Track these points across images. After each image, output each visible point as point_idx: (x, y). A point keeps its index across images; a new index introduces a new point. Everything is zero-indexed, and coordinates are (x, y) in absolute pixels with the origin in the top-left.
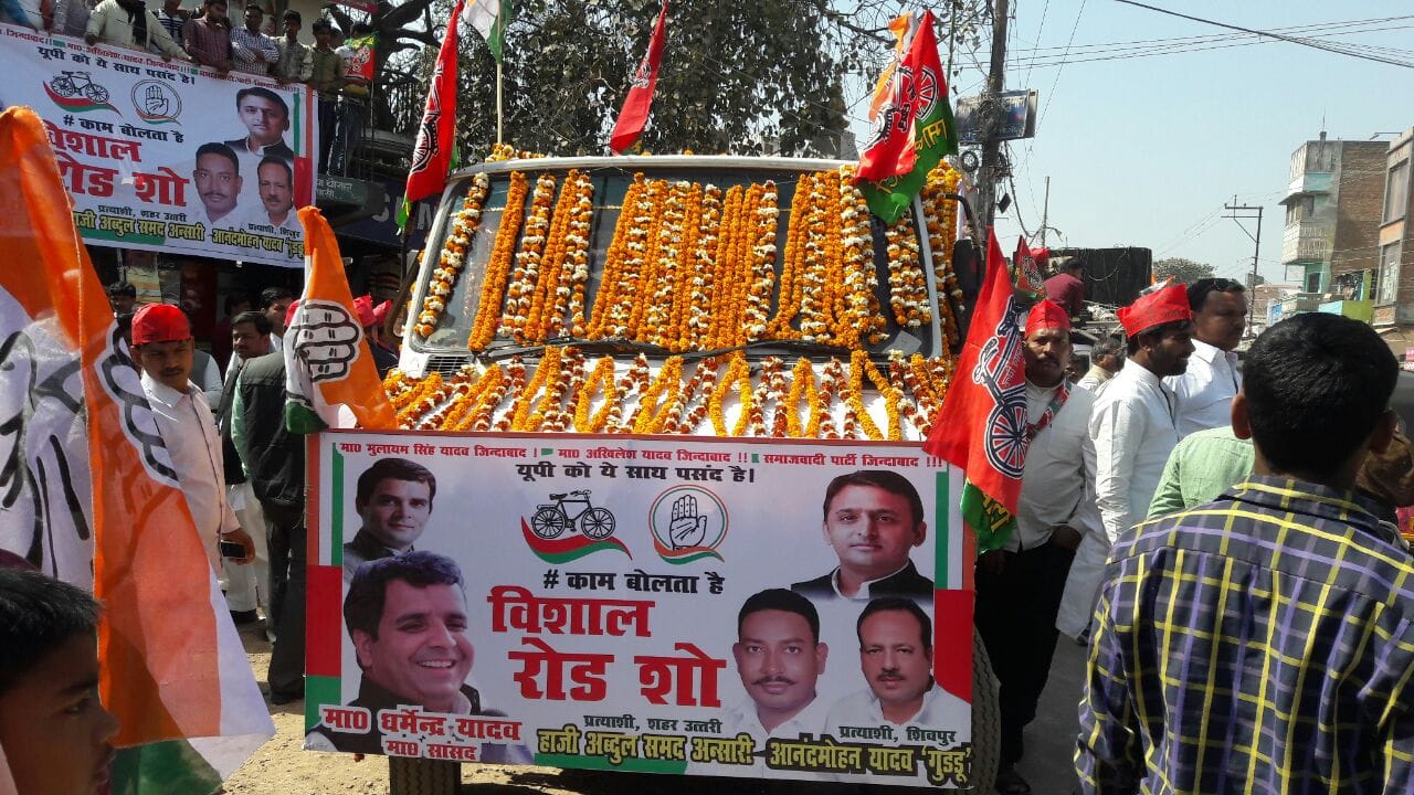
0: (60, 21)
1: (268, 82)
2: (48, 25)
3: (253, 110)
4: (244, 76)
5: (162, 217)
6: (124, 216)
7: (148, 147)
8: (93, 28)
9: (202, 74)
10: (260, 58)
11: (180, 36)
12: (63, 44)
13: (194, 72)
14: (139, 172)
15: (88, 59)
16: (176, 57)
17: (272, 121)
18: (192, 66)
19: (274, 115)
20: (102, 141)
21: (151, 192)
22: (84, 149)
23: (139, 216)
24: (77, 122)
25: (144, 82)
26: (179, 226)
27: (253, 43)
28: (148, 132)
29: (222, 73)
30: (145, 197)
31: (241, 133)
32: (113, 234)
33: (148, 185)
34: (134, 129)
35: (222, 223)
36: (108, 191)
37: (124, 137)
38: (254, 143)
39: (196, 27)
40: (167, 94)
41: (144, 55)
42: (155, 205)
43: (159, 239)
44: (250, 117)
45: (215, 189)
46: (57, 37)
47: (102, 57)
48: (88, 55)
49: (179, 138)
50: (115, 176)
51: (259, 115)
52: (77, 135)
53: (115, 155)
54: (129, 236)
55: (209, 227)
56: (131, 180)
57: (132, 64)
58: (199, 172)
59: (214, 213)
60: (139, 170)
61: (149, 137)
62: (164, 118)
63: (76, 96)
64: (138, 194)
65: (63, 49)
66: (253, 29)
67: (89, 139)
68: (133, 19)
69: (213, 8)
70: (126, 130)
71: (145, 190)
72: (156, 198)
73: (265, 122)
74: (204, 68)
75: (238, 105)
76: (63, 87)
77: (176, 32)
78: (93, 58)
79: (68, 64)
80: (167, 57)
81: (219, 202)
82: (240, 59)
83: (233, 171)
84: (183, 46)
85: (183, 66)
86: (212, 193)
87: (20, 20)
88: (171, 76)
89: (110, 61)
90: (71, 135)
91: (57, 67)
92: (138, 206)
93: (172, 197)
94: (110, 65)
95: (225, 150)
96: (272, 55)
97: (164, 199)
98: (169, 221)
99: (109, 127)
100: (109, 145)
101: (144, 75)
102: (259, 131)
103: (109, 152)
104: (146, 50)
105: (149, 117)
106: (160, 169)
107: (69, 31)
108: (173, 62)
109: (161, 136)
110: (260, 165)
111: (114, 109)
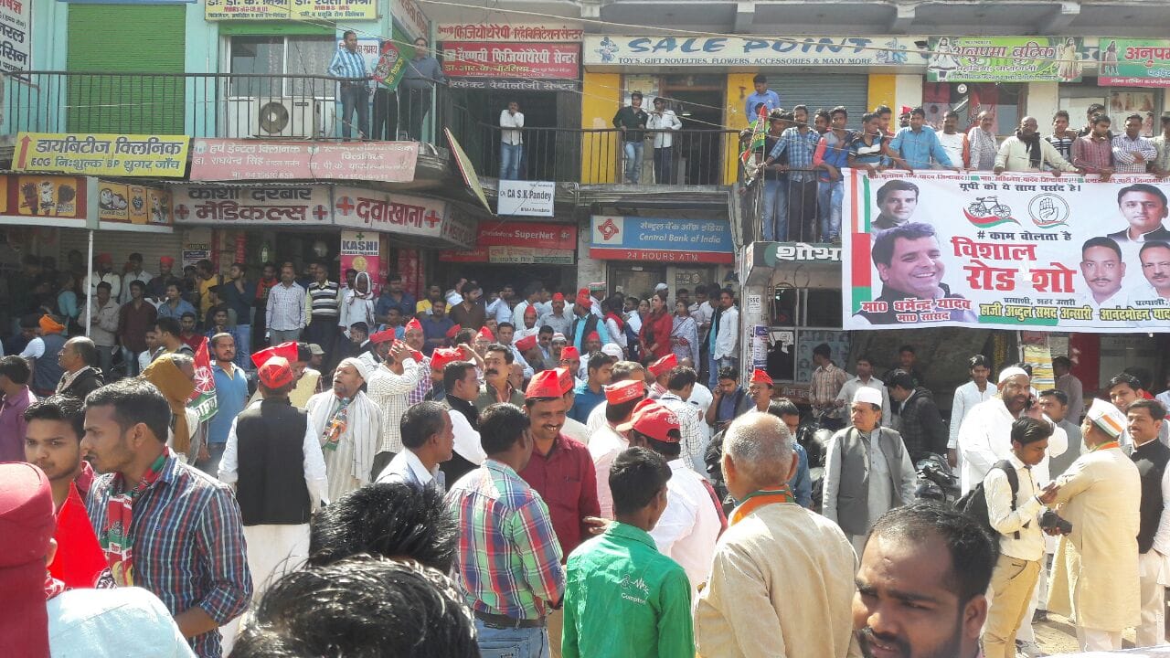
0: (975, 163)
1: (1147, 178)
2: (967, 165)
3: (1133, 204)
4: (1124, 176)
5: (1055, 303)
6: (1024, 304)
7: (1042, 247)
8: (999, 161)
9: (1087, 181)
10: (1139, 159)
11: (1069, 153)
12: (977, 178)
13: (1080, 181)
14: (1035, 268)
15: (995, 186)
16: (1065, 171)
17: (1151, 212)
18: (1077, 176)
19: (1153, 206)
20: (1006, 247)
21: (1045, 283)
22: (992, 256)
23: (1035, 304)
24: (987, 235)
25: (1039, 196)
26: (1069, 309)
27: (1133, 146)
28: (1042, 235)
29: (1105, 178)
30: (1040, 288)
31: (1122, 225)
32: (1015, 319)
33: (1042, 278)
34: (1031, 235)
35: (1109, 303)
36: (1011, 286)
37: (1024, 242)
38: (1135, 232)
39: (1083, 145)
40: (1056, 202)
41: (1038, 175)
42: (1049, 293)
43: (1053, 320)
44: (1130, 211)
45: (1100, 275)
46: (972, 174)
47: (1006, 182)
48: (996, 183)
49: (1067, 236)
50: (1016, 274)
51: (1139, 208)
52: (987, 245)
53: (1016, 257)
54: (1028, 320)
55: (1096, 308)
56: (1029, 277)
57: (1030, 183)
58: (1085, 263)
59: (1100, 296)
60: (1035, 265)
61: (1043, 239)
62: (1055, 223)
63: (987, 215)
64: (1034, 286)
65: (977, 182)
66: (1132, 135)
67: (996, 247)
68: (1030, 148)
69: (1098, 126)
70: (1026, 236)
71: (1040, 283)
72: (1049, 287)
73: (1145, 213)
74: (1089, 176)
75: (1119, 201)
76: (977, 210)
77: (1065, 151)
78: (1000, 184)
79: (982, 192)
80: (1057, 172)
81: (1104, 286)
82: (1122, 163)
83: (1116, 258)
84: (1070, 161)
85: (1071, 176)
86: (1098, 279)
87: (948, 167)
88: (1061, 188)
89: (1012, 184)
90: (982, 246)
91: (973, 195)
92: (1034, 295)
93: (1062, 285)
94: (1013, 188)
95: (1108, 242)
96: (1150, 155)
97: (1056, 288)
98: (1061, 305)
99: (1011, 236)
100: (1011, 249)
101: (1039, 191)
102: (1139, 222)
103: (1011, 255)
104: (1041, 171)
105: (1043, 224)
106: (1052, 264)
107: (983, 167)
108: (1064, 175)
109: (1052, 237)
110: (1141, 251)
111: (1016, 222)
